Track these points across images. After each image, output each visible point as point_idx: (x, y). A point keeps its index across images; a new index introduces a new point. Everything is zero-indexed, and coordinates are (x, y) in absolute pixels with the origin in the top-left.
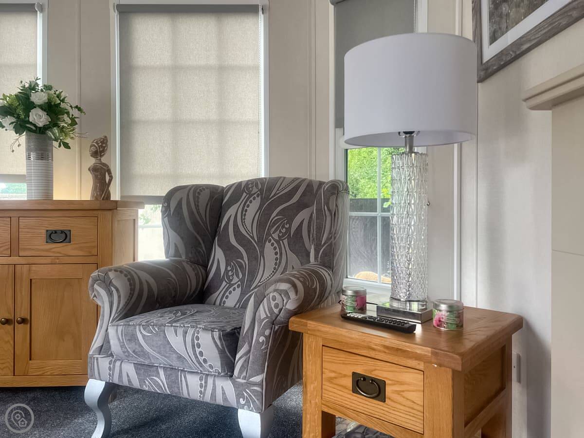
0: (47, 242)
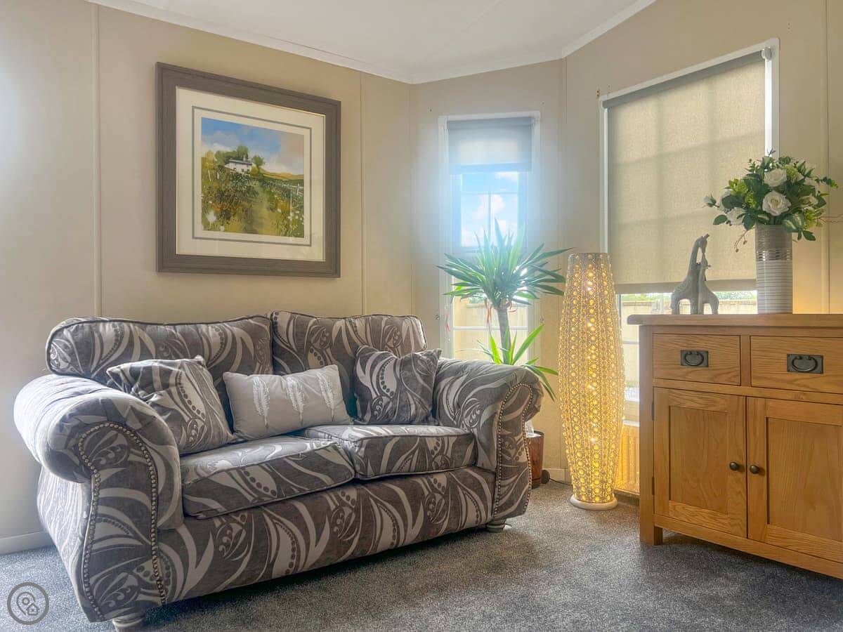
0: (789, 371)
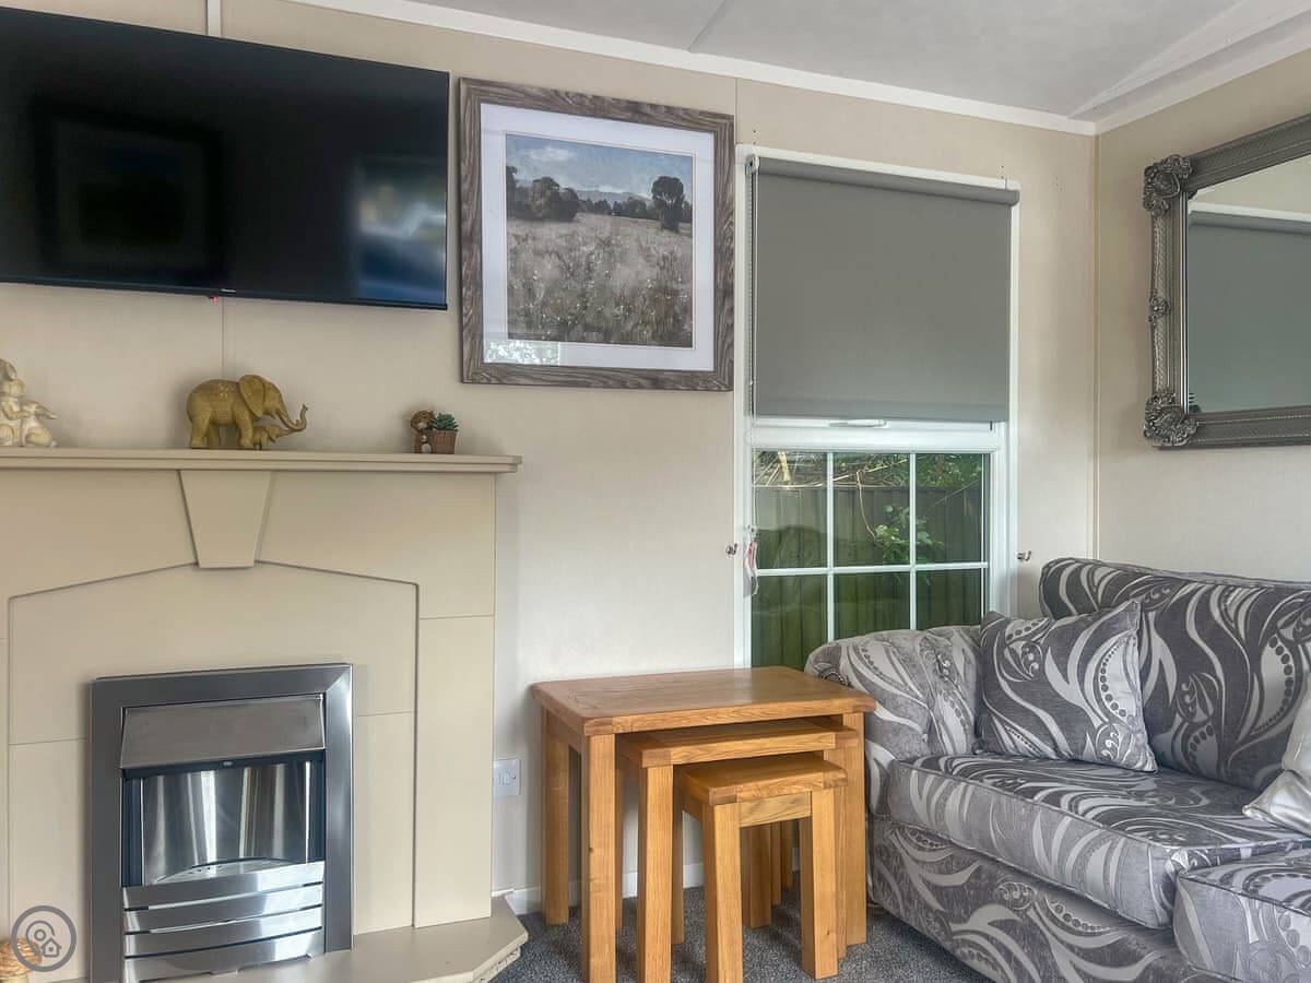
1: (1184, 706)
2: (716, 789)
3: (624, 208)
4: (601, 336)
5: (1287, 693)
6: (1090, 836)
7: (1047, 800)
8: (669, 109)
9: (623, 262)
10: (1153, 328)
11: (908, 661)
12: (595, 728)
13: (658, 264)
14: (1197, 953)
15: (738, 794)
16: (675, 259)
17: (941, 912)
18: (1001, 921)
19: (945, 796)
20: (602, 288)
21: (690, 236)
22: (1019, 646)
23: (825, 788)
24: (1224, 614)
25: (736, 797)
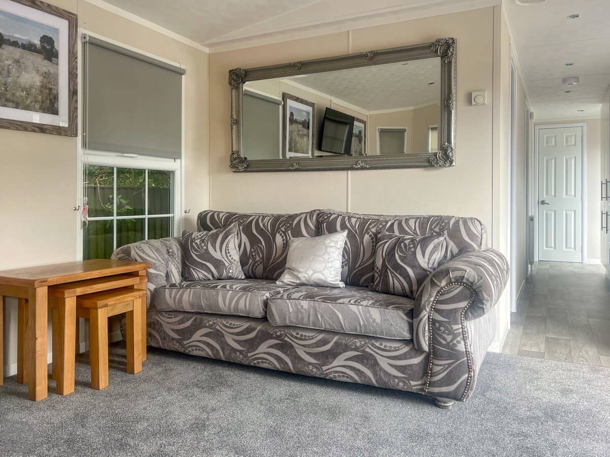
1: (253, 256)
2: (99, 302)
3: (26, 46)
4: (14, 105)
5: (284, 247)
6: (239, 295)
7: (222, 287)
8: (49, 5)
9: (26, 72)
10: (232, 128)
11: (157, 250)
12: (40, 284)
13: (43, 75)
14: (275, 320)
15: (109, 303)
16: (51, 74)
17: (179, 339)
18: (205, 334)
19: (182, 295)
20: (15, 82)
21: (57, 64)
22: (198, 241)
23: (139, 297)
24: (264, 225)
25: (107, 304)
